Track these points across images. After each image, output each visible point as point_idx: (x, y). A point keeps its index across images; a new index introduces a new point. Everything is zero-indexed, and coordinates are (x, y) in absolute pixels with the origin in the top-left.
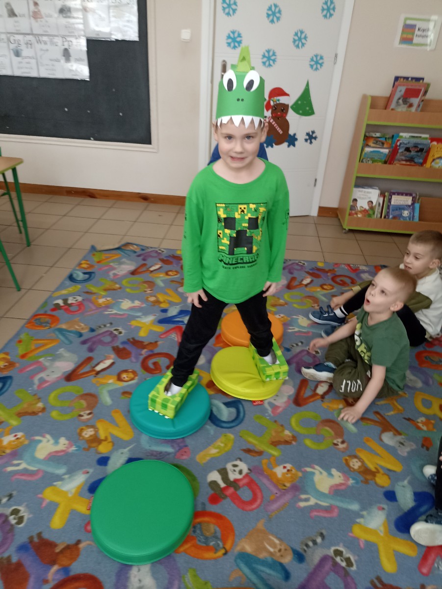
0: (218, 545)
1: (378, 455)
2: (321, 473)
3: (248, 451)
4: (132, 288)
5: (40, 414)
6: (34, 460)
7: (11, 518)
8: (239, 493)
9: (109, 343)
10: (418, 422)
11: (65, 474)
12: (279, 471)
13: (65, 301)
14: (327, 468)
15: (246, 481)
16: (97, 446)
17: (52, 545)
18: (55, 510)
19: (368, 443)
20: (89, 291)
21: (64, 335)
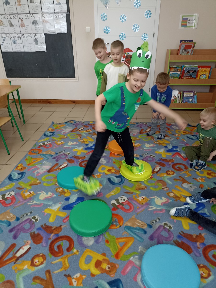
0: (117, 224)
1: (181, 191)
2: (158, 199)
3: (127, 193)
4: (72, 137)
5: (39, 184)
6: (39, 200)
7: (33, 220)
8: (124, 207)
9: (64, 158)
10: (198, 179)
11: (52, 204)
12: (140, 199)
13: (44, 144)
14: (160, 197)
15: (126, 203)
16: (64, 194)
17: (50, 227)
18: (50, 216)
19: (177, 188)
20: (54, 139)
21: (45, 156)
